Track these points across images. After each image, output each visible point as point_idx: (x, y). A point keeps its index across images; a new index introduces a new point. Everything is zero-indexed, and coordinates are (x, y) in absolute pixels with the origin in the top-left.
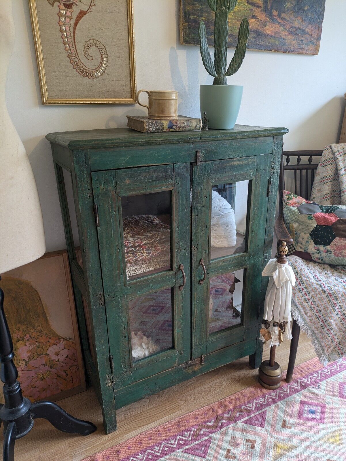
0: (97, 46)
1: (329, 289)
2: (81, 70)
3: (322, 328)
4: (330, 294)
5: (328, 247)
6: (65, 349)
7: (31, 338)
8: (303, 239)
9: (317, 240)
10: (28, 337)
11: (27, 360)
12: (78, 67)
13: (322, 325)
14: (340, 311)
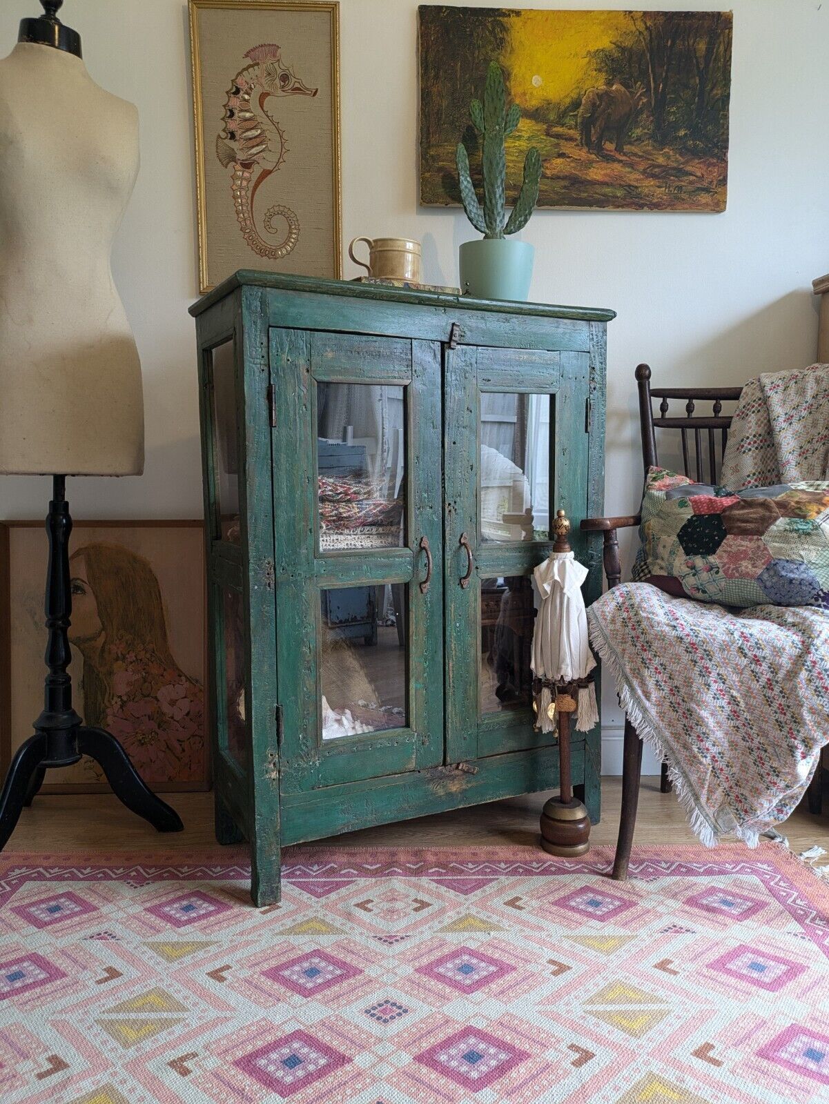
1: (692, 634)
2: (258, 247)
3: (686, 734)
4: (694, 644)
5: (712, 559)
6: (185, 697)
7: (137, 660)
8: (664, 547)
9: (690, 545)
10: (132, 656)
11: (125, 698)
13: (684, 725)
14: (721, 690)
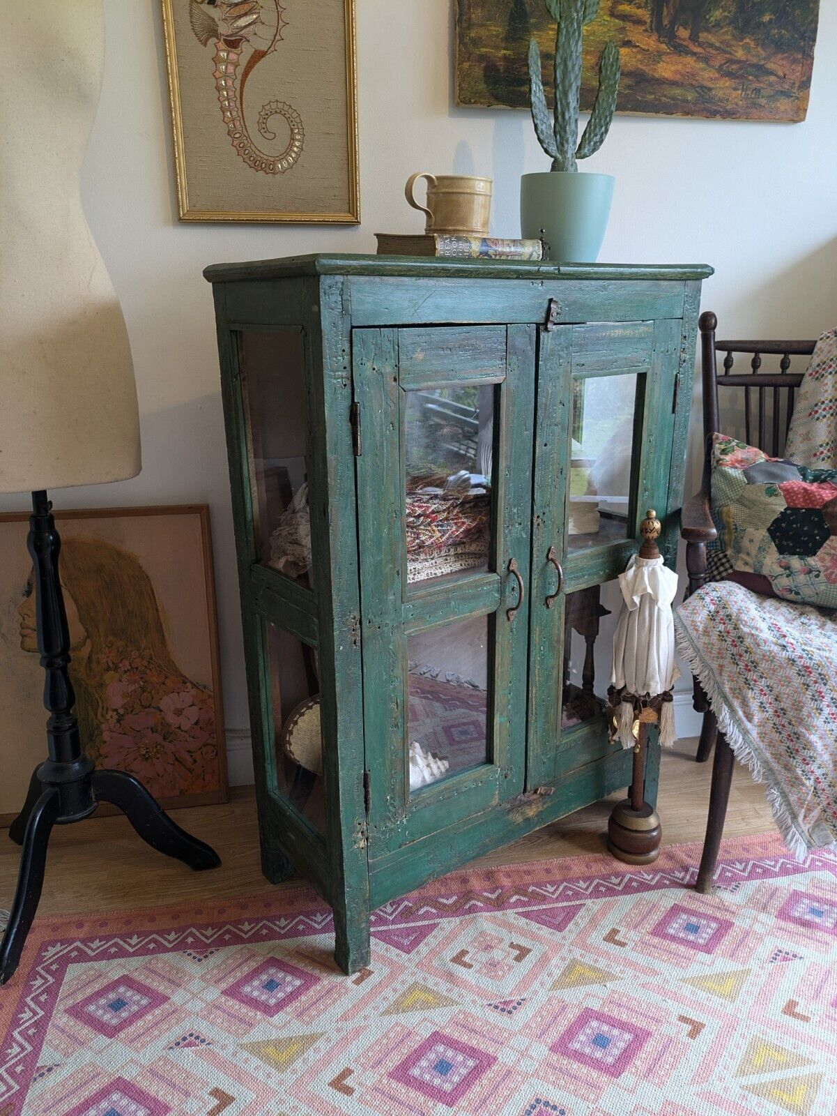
0: (283, 112)
1: (805, 655)
2: (252, 159)
3: (790, 756)
4: (808, 667)
5: (812, 561)
6: (193, 705)
7: (132, 668)
8: (751, 541)
9: (785, 543)
10: (125, 665)
11: (121, 711)
12: (247, 152)
13: (788, 747)
14: (833, 714)
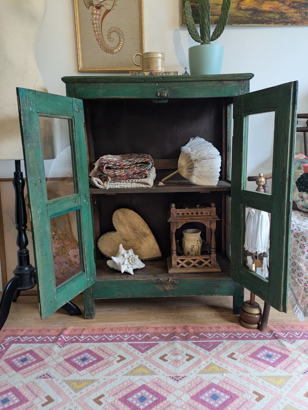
0: (116, 31)
1: (297, 229)
2: (105, 48)
4: (298, 234)
9: (301, 187)
10: (57, 237)
11: (55, 255)
12: (103, 46)
